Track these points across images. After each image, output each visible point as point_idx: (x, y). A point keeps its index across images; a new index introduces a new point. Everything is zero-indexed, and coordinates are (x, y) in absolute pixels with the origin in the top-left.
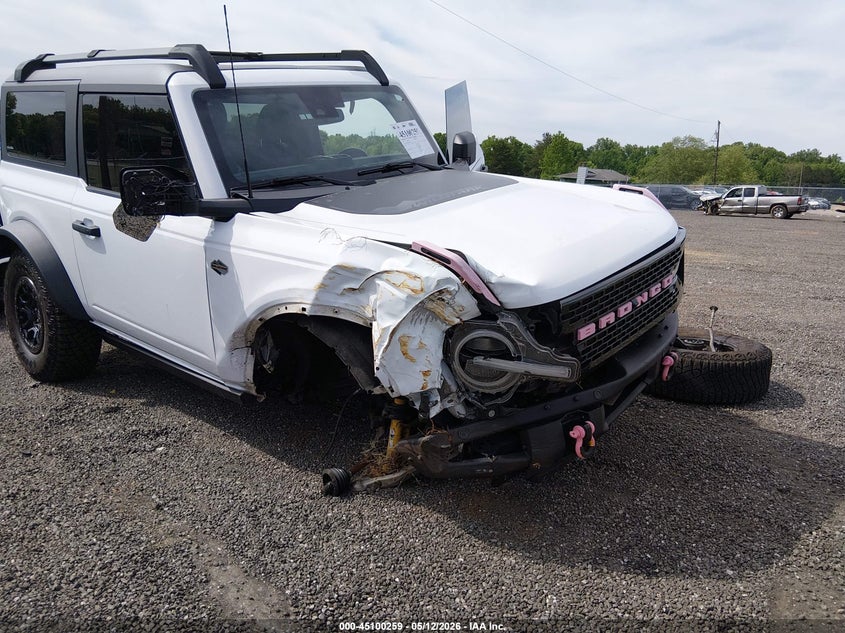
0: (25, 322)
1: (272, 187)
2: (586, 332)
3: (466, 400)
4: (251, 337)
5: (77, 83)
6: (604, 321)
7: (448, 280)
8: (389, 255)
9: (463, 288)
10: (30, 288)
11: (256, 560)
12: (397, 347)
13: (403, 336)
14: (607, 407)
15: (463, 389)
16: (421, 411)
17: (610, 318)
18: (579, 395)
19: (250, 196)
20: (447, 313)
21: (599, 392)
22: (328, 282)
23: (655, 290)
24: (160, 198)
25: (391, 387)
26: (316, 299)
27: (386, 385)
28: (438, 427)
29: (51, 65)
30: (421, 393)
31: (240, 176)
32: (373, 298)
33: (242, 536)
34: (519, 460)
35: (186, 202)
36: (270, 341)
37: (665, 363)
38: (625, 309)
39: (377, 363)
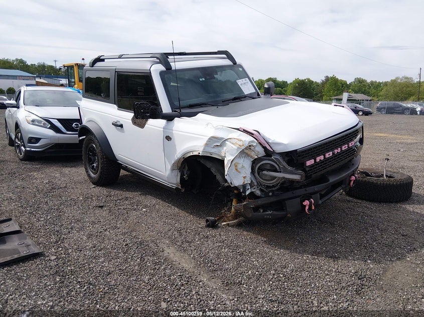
0: (91, 162)
1: (188, 107)
2: (310, 163)
3: (260, 189)
4: (179, 165)
5: (115, 68)
6: (318, 159)
7: (253, 142)
8: (231, 132)
9: (259, 144)
10: (94, 148)
11: (181, 246)
12: (233, 167)
13: (236, 163)
14: (320, 194)
15: (259, 184)
16: (243, 192)
17: (322, 157)
18: (307, 189)
19: (180, 111)
20: (253, 154)
21: (316, 188)
22: (209, 143)
23: (344, 147)
24: (148, 113)
25: (231, 183)
26: (204, 149)
27: (229, 182)
28: (249, 199)
29: (103, 60)
30: (243, 185)
31: (177, 103)
32: (225, 148)
33: (175, 238)
34: (282, 213)
35: (157, 114)
36: (187, 167)
37: (351, 179)
38: (329, 155)
39: (226, 173)
